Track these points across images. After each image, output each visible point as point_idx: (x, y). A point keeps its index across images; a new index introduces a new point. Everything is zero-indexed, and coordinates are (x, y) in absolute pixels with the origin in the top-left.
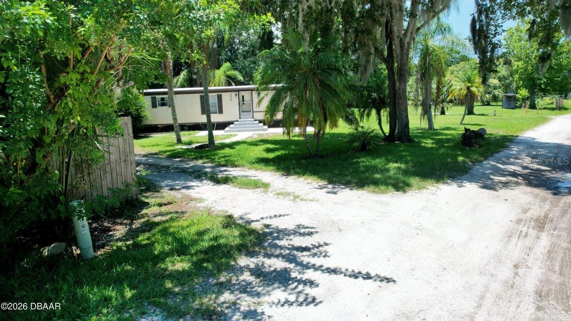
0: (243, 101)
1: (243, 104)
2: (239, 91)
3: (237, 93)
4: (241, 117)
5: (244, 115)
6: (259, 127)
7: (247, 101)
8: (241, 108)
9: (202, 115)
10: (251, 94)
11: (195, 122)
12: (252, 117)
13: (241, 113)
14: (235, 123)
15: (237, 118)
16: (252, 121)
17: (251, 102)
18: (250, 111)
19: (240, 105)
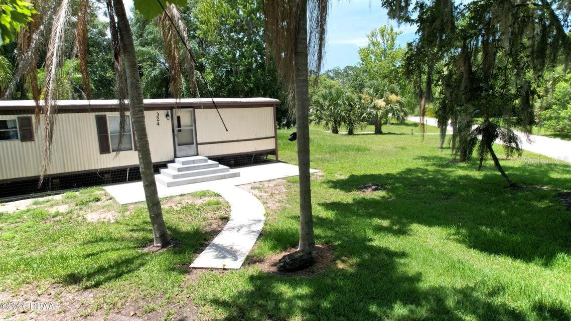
0: (179, 126)
1: (180, 131)
2: (171, 107)
3: (169, 111)
4: (178, 155)
5: (181, 150)
6: (222, 171)
7: (186, 126)
8: (176, 139)
9: (101, 154)
10: (193, 114)
11: (87, 169)
12: (196, 153)
13: (177, 147)
14: (169, 165)
15: (171, 156)
16: (205, 161)
17: (193, 128)
18: (193, 144)
19: (176, 133)
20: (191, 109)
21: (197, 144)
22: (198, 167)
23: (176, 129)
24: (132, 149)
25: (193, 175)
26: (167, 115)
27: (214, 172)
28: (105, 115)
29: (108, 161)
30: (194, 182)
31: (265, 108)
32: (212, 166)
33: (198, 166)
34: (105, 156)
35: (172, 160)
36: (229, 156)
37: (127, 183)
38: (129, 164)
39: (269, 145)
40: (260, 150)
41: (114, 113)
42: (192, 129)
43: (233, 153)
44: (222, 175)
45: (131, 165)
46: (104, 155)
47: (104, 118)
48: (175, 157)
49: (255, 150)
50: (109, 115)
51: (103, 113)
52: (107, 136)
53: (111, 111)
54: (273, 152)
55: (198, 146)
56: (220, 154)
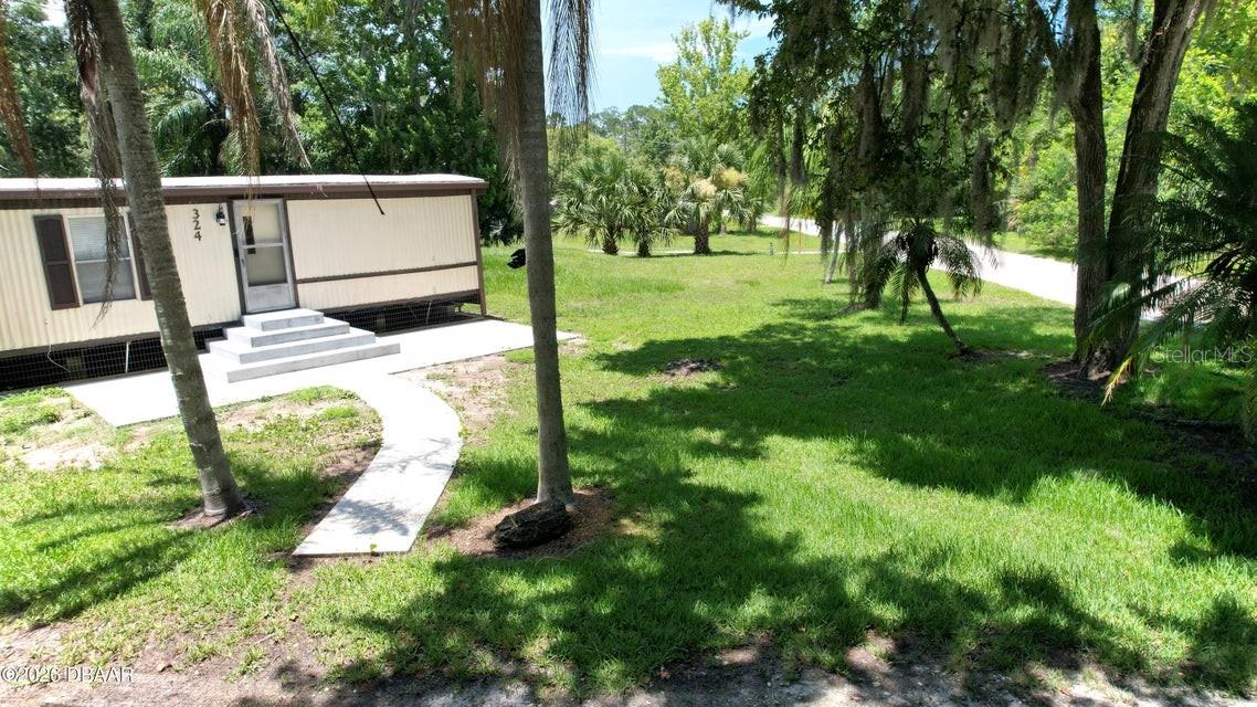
0: (250, 240)
1: (252, 251)
2: (230, 197)
3: (225, 205)
4: (250, 307)
5: (258, 297)
6: (358, 341)
7: (264, 241)
8: (244, 270)
9: (53, 308)
10: (281, 211)
11: (19, 346)
12: (293, 303)
13: (247, 289)
14: (230, 332)
15: (231, 309)
16: (317, 320)
17: (285, 244)
18: (285, 281)
19: (242, 256)
20: (278, 201)
21: (296, 282)
22: (301, 335)
23: (243, 248)
24: (134, 297)
25: (289, 352)
26: (220, 216)
27: (340, 344)
28: (61, 216)
29: (74, 325)
30: (293, 368)
31: (452, 197)
32: (335, 331)
33: (301, 333)
34: (65, 315)
35: (236, 319)
36: (372, 309)
37: (127, 376)
38: (130, 333)
39: (465, 281)
40: (444, 292)
41: (82, 210)
42: (282, 248)
43: (382, 300)
44: (358, 351)
45: (135, 335)
46: (64, 312)
47: (57, 222)
48: (244, 312)
49: (431, 293)
50: (68, 214)
51: (54, 211)
52: (68, 267)
53: (76, 207)
54: (475, 297)
55: (299, 286)
56: (351, 304)
